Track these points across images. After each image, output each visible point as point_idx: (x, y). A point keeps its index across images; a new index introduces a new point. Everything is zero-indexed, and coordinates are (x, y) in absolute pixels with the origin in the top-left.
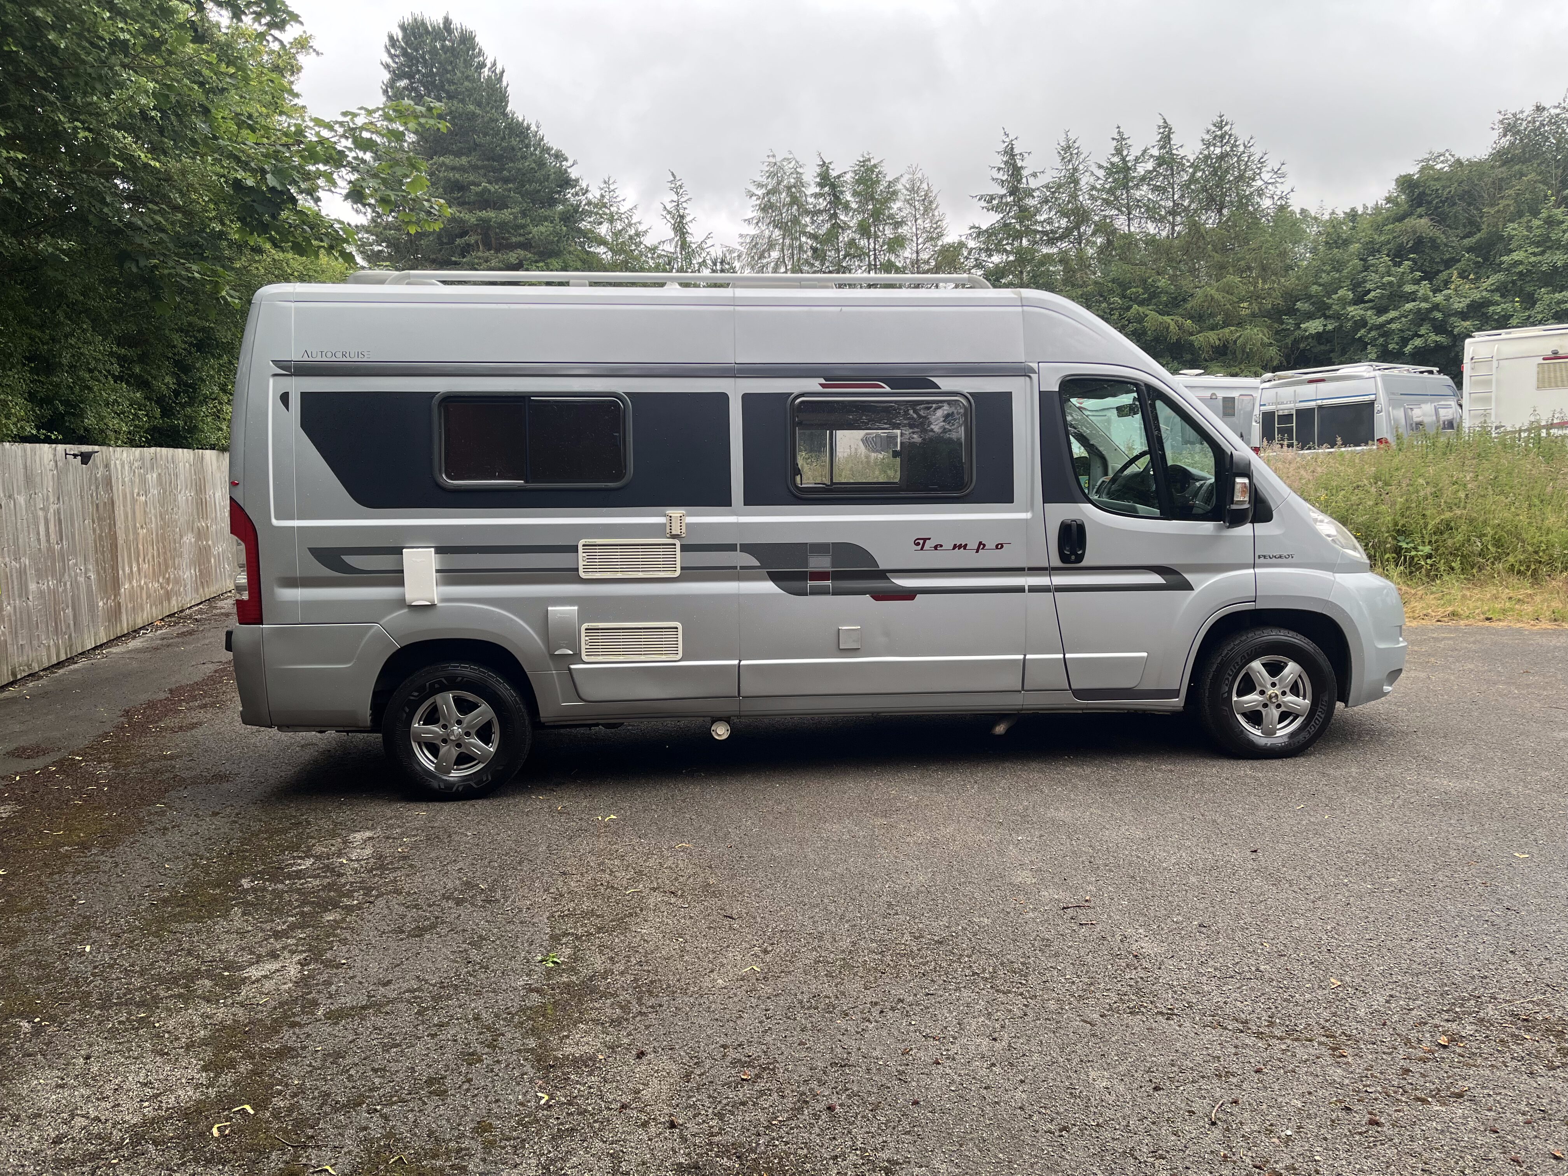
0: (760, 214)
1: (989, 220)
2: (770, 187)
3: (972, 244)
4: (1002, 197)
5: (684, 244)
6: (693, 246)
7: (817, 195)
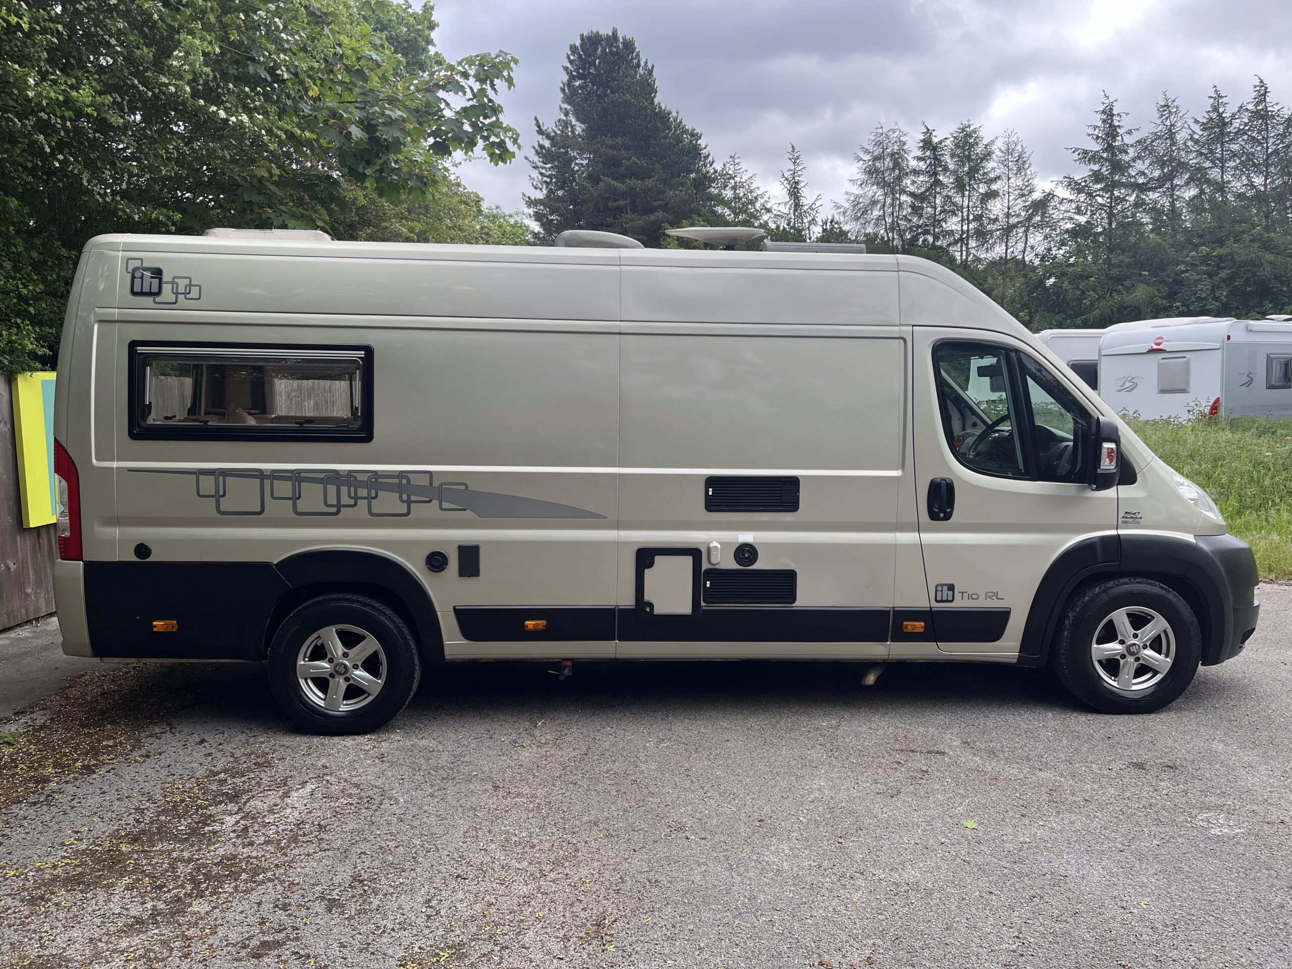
3: (1062, 194)
4: (1094, 153)
5: (797, 206)
6: (805, 208)
7: (919, 159)
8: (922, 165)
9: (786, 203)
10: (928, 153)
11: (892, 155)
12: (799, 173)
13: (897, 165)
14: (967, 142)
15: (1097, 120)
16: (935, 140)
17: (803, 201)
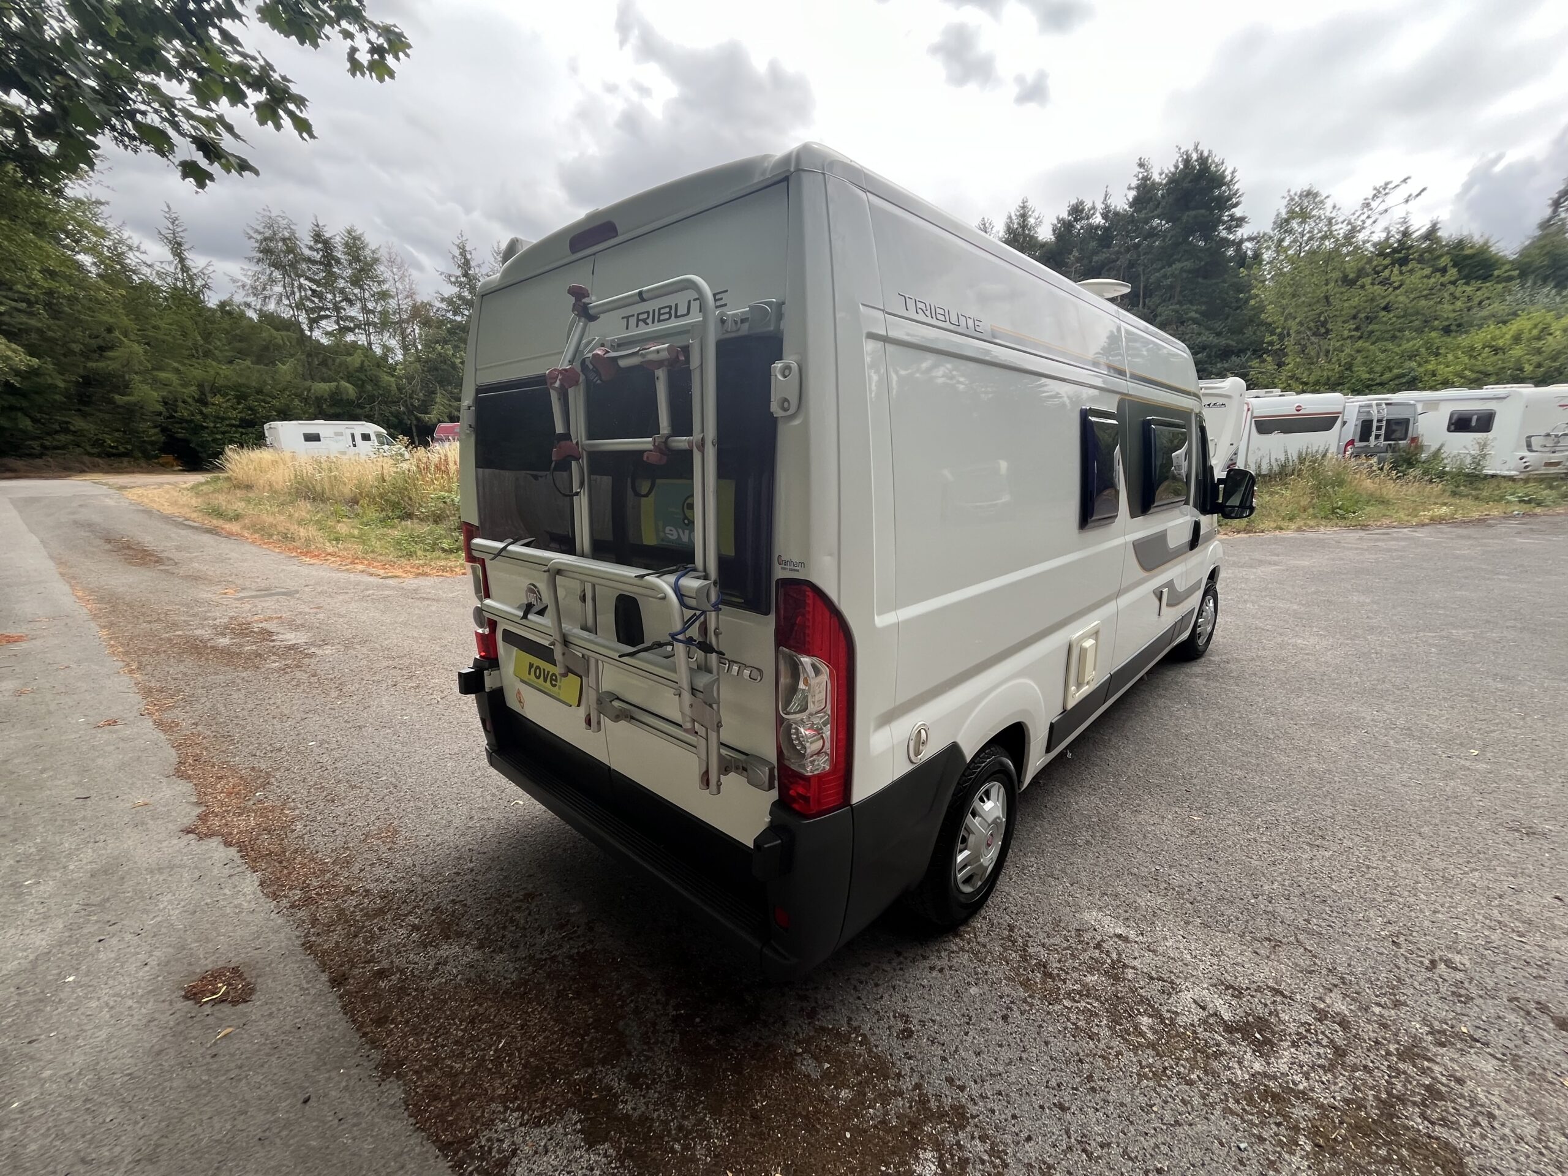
0: (261, 255)
1: (451, 291)
2: (267, 235)
3: (438, 304)
4: (457, 277)
5: (185, 269)
6: (195, 271)
7: (311, 248)
8: (318, 256)
9: (170, 263)
10: (320, 246)
11: (284, 240)
12: (181, 234)
13: (290, 250)
14: (354, 244)
15: (457, 252)
16: (327, 235)
17: (188, 263)
